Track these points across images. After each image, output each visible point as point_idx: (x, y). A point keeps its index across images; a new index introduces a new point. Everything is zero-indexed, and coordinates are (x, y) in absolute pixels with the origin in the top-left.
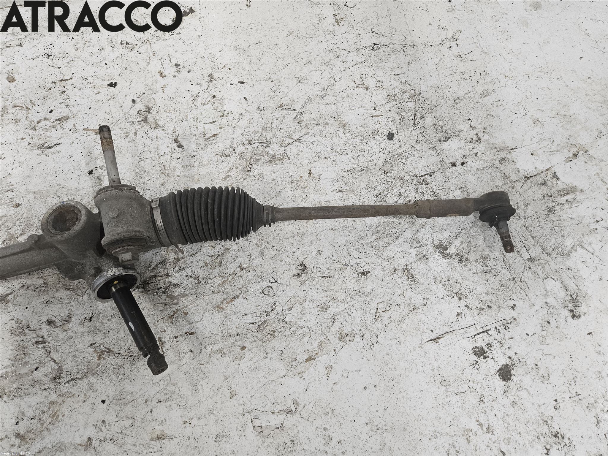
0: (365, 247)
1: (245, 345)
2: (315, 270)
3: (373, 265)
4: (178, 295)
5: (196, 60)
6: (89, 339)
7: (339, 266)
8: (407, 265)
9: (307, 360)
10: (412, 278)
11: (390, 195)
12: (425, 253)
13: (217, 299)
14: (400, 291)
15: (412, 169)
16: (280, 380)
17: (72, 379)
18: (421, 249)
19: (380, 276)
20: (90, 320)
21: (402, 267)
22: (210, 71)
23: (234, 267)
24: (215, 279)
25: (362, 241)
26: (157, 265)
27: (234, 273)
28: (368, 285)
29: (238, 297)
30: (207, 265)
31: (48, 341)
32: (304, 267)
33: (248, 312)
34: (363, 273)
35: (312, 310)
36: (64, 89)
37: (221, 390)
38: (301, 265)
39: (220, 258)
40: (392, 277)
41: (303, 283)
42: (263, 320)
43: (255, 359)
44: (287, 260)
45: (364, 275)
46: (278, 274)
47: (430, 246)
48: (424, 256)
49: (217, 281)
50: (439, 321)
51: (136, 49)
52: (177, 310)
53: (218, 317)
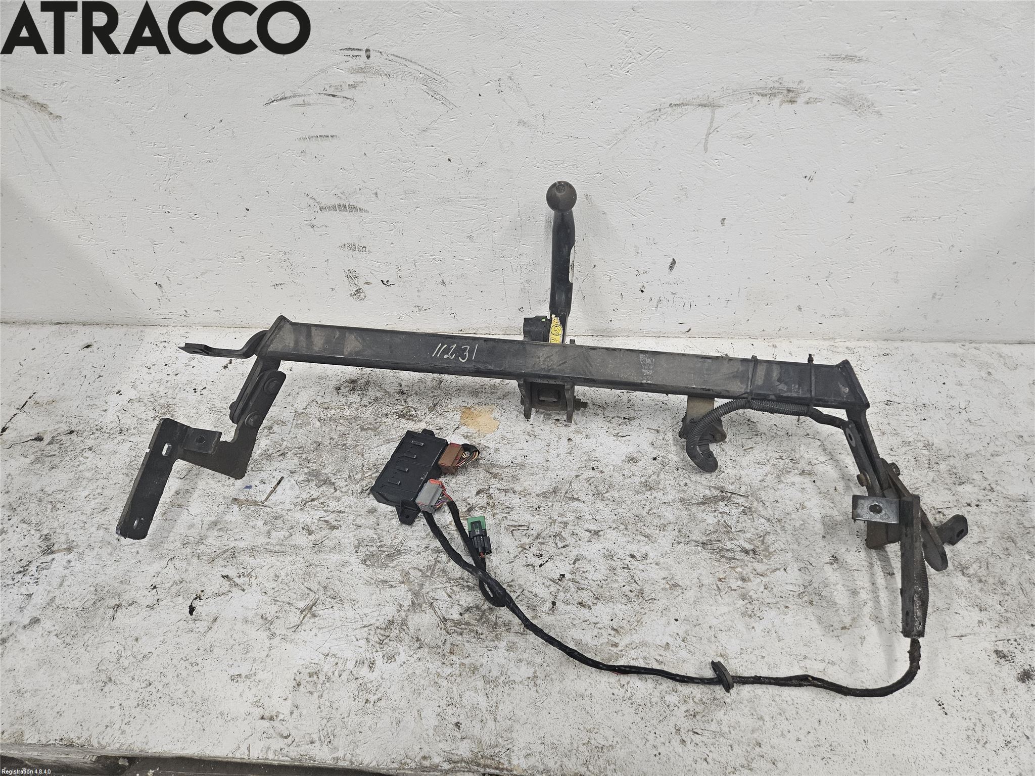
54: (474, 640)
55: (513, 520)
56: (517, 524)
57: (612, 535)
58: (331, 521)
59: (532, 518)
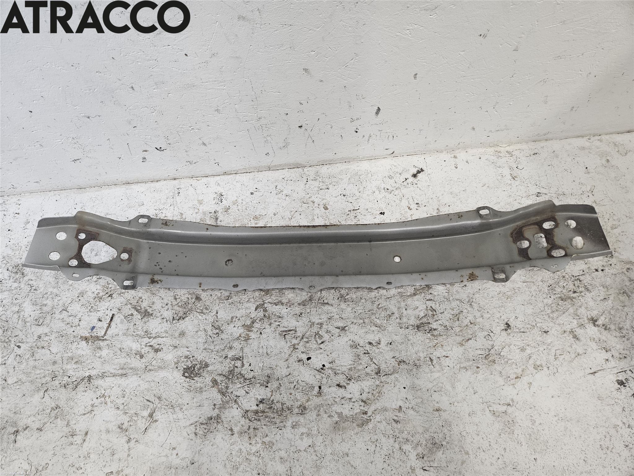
0: (544, 316)
1: (479, 366)
2: (515, 328)
3: (550, 328)
4: (437, 335)
5: (428, 200)
6: (391, 354)
7: (529, 326)
8: (572, 329)
9: (516, 378)
10: (575, 337)
11: (557, 286)
12: (583, 323)
13: (459, 339)
14: (569, 344)
15: (570, 272)
16: (502, 387)
17: (386, 375)
18: (581, 320)
19: (555, 334)
20: (391, 344)
21: (569, 330)
22: (437, 207)
23: (466, 322)
24: (457, 328)
25: (542, 313)
26: (422, 317)
27: (467, 325)
28: (549, 339)
29: (471, 339)
30: (451, 320)
31: (370, 353)
32: (508, 325)
33: (478, 348)
34: (545, 332)
35: (516, 350)
36: (356, 215)
37: (468, 389)
38: (507, 324)
39: (457, 316)
40: (563, 335)
41: (509, 334)
42: (487, 353)
43: (486, 374)
44: (498, 320)
45: (545, 333)
46: (493, 328)
47: (586, 319)
48: (582, 325)
49: (458, 329)
50: (594, 363)
51: (393, 192)
52: (437, 343)
53: (461, 349)
54: (268, 423)
55: (284, 327)
56: (287, 329)
57: (354, 328)
58: (154, 345)
59: (297, 323)
